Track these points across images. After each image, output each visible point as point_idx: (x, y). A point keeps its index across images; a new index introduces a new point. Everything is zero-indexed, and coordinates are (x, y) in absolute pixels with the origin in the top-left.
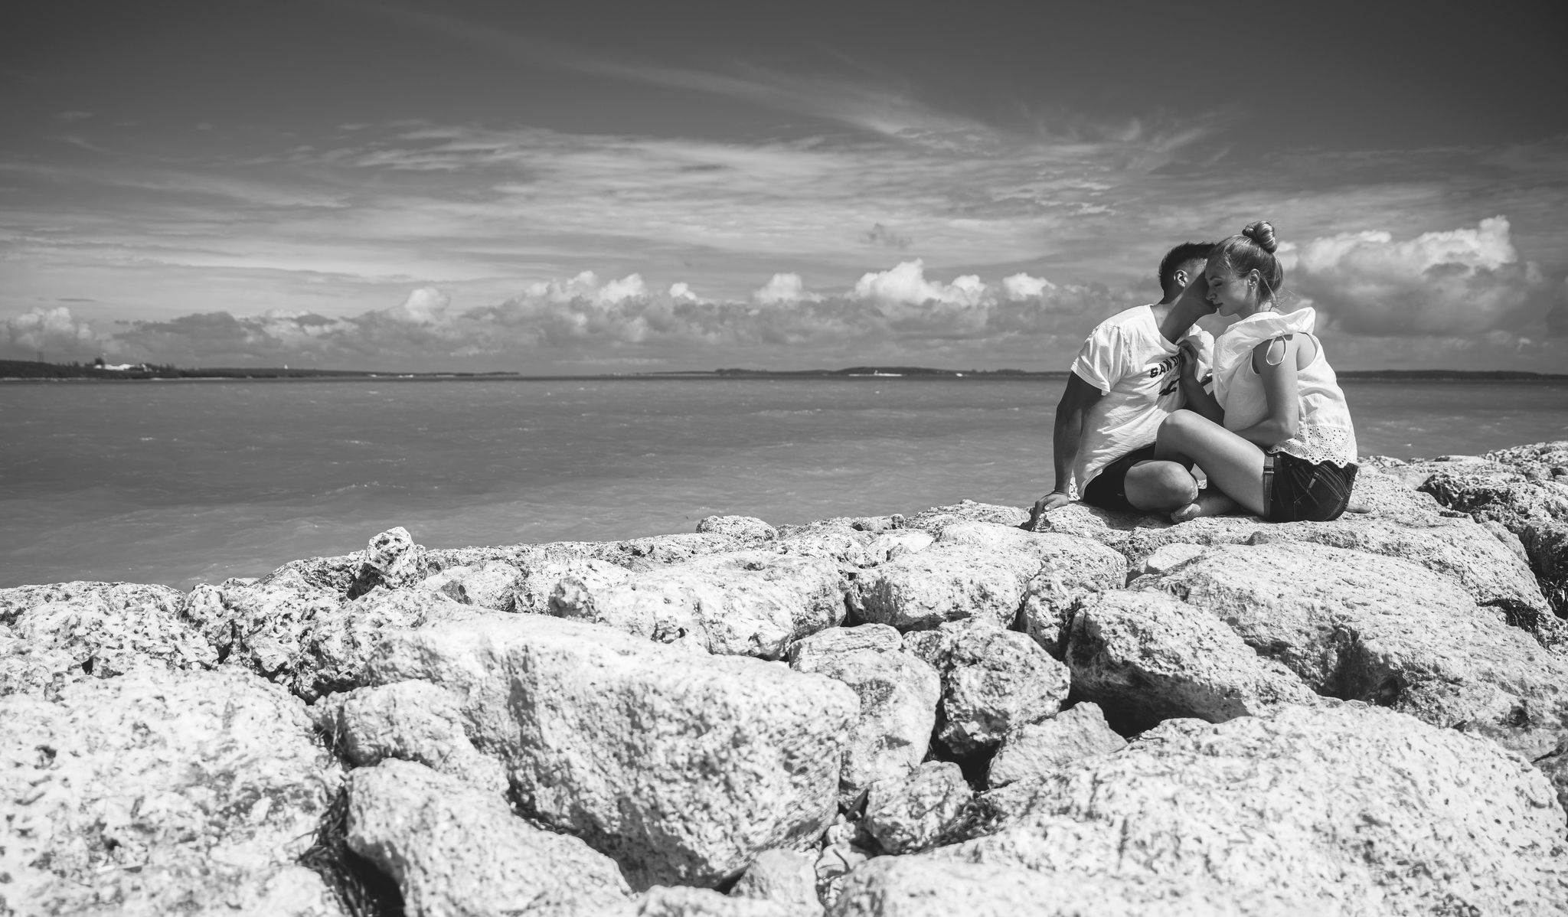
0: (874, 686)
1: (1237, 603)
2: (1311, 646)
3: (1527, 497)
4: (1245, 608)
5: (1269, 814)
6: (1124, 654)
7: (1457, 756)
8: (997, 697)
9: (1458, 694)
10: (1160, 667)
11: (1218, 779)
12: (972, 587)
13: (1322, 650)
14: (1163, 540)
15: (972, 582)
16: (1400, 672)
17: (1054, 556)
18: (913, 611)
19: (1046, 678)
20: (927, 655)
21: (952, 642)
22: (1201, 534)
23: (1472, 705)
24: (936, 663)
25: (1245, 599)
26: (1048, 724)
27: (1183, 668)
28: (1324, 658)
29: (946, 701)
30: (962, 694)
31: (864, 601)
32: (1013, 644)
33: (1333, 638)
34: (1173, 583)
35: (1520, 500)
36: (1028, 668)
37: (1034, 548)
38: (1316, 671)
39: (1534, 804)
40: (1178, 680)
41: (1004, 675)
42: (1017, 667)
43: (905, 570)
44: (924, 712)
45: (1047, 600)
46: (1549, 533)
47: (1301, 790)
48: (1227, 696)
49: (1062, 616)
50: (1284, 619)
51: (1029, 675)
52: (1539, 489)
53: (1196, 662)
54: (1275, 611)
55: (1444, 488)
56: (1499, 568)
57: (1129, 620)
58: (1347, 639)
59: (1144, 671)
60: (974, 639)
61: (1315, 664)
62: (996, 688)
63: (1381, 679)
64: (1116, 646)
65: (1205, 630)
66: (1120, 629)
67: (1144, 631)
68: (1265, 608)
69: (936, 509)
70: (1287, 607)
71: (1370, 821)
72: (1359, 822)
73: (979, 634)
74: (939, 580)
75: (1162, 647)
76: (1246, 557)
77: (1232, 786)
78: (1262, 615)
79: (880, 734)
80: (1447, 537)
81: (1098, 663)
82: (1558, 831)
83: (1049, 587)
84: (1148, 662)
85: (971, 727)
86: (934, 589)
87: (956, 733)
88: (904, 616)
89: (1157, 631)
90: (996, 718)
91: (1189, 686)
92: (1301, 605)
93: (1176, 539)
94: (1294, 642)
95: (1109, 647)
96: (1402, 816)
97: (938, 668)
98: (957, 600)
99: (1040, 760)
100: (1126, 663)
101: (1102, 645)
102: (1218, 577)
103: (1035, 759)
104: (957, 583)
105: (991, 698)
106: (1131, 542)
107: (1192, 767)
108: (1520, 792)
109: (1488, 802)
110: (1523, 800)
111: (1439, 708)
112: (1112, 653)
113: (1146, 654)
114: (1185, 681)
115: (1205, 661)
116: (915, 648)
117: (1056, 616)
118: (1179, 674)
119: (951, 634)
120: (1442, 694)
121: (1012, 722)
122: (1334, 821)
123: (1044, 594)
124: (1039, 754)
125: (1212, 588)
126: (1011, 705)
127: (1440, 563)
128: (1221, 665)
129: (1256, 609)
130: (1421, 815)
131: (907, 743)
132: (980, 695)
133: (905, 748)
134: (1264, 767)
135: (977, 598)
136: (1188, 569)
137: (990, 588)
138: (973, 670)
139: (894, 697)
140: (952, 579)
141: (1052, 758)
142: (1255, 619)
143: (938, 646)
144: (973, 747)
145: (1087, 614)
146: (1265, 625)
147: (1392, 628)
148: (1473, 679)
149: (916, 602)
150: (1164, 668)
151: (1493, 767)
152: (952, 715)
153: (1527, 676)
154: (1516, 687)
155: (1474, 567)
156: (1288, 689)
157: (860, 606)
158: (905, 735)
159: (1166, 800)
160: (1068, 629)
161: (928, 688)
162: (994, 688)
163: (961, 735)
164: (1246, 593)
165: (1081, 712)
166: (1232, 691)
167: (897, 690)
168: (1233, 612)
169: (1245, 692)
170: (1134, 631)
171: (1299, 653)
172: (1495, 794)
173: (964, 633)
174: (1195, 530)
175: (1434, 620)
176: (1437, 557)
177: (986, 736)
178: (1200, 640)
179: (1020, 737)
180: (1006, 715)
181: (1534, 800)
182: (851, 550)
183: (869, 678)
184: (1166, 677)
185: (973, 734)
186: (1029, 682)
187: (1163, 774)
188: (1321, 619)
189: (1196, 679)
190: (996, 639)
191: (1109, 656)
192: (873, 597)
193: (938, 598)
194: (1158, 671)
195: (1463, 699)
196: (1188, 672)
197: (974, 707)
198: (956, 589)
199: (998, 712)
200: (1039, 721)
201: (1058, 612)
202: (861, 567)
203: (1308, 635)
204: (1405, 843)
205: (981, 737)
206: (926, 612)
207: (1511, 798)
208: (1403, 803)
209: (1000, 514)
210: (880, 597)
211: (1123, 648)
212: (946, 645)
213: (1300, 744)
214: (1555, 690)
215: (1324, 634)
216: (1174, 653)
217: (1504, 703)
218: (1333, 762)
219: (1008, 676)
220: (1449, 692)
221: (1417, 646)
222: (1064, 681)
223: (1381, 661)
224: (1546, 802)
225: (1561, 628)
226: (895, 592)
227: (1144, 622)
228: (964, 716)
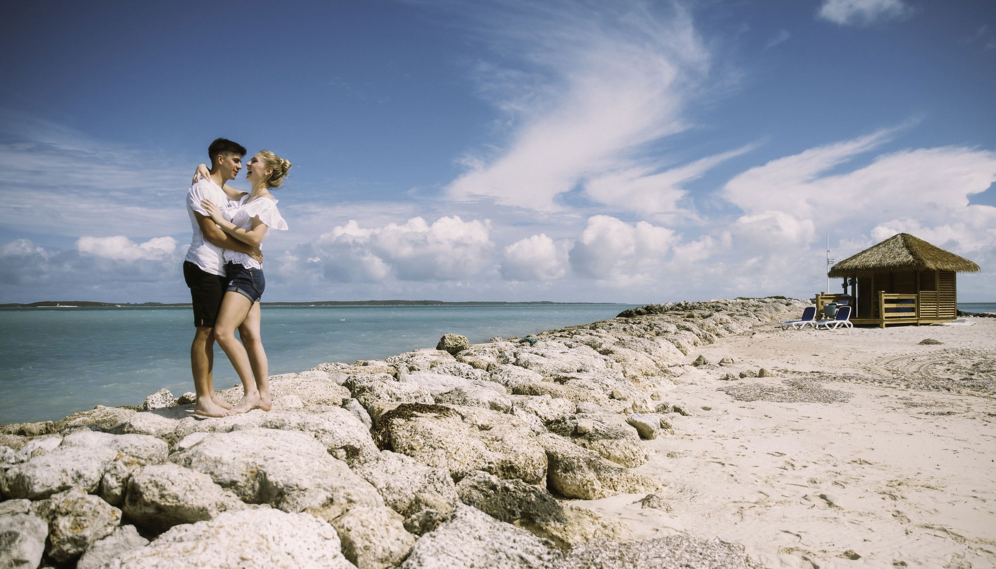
0: (8, 535)
1: (214, 464)
2: (248, 481)
3: (380, 388)
4: (217, 466)
5: (199, 564)
6: (151, 498)
7: (292, 524)
8: (80, 530)
9: (305, 496)
10: (169, 502)
11: (179, 553)
12: (72, 472)
13: (252, 482)
14: (192, 430)
15: (72, 470)
16: (283, 489)
17: (126, 448)
18: (38, 489)
19: (107, 516)
20: (43, 513)
21: (56, 505)
22: (211, 426)
23: (310, 500)
24: (47, 517)
25: (217, 462)
26: (108, 540)
27: (179, 501)
28: (253, 486)
29: (52, 536)
30: (61, 531)
31: (9, 487)
32: (88, 502)
33: (256, 476)
34: (185, 456)
35: (377, 390)
36: (96, 513)
37: (116, 444)
38: (250, 492)
39: (326, 539)
40: (177, 507)
41: (83, 518)
42: (90, 513)
43: (35, 467)
44: (37, 544)
45: (114, 474)
46: (379, 408)
47: (216, 551)
48: (202, 511)
49: (123, 482)
50: (235, 470)
51: (96, 517)
52: (384, 384)
53: (186, 497)
54: (231, 466)
55: (354, 382)
56: (351, 428)
57: (155, 481)
58: (262, 476)
59: (161, 505)
60: (68, 501)
61: (250, 489)
62: (79, 525)
63: (276, 493)
64: (147, 494)
65: (194, 480)
66: (150, 486)
67: (161, 486)
68: (226, 465)
69: (78, 414)
70: (236, 464)
71: (243, 559)
72: (239, 560)
73: (71, 499)
74: (53, 471)
75: (170, 492)
76: (223, 439)
77: (185, 554)
78: (225, 469)
79: (10, 559)
80: (326, 417)
81: (140, 503)
82: (336, 548)
83: (115, 468)
84: (163, 500)
85: (67, 547)
86: (51, 476)
87: (58, 551)
88: (33, 492)
89: (168, 485)
90: (80, 540)
91: (183, 509)
92: (244, 462)
93: (198, 430)
94: (240, 480)
95: (144, 496)
96: (258, 555)
97: (48, 519)
98: (64, 480)
99: (104, 557)
100: (153, 502)
101: (141, 494)
102: (207, 453)
103: (101, 557)
104: (64, 471)
105: (76, 530)
106: (175, 433)
107: (169, 549)
108: (320, 535)
109: (305, 542)
110: (321, 538)
111: (297, 503)
112: (145, 498)
113: (162, 496)
114: (181, 507)
115: (190, 496)
116: (36, 510)
117: (119, 482)
118: (178, 504)
119: (58, 500)
120: (298, 496)
121: (89, 541)
122: (229, 562)
123: (113, 472)
124: (103, 554)
125: (203, 458)
126: (87, 533)
127: (323, 430)
128: (198, 497)
129: (222, 466)
130: (267, 553)
131: (27, 562)
132: (71, 530)
133: (26, 565)
134: (201, 545)
135: (75, 477)
136: (193, 449)
137: (83, 472)
138: (66, 518)
139: (19, 539)
140: (61, 469)
141: (110, 555)
142: (222, 471)
143: (49, 508)
144: (69, 557)
145: (134, 480)
146: (227, 473)
147: (281, 469)
148: (313, 488)
149: (40, 484)
150: (170, 502)
151: (308, 526)
152: (55, 542)
153: (334, 483)
154: (329, 489)
155: (338, 430)
156: (231, 504)
157: (7, 489)
158: (27, 557)
159: (153, 566)
160: (126, 488)
161: (40, 530)
162: (78, 525)
163: (62, 553)
164: (218, 459)
165: (125, 530)
166: (204, 508)
167: (21, 535)
168: (212, 469)
169: (209, 509)
170: (157, 486)
171: (242, 485)
172: (308, 537)
173: (63, 499)
174: (208, 424)
175: (303, 461)
176: (322, 427)
177: (75, 550)
178: (190, 486)
179: (93, 547)
180: (85, 538)
181: (326, 537)
182: (6, 455)
183: (5, 531)
184: (172, 506)
185: (68, 550)
186: (97, 520)
187: (154, 555)
188: (252, 468)
189: (186, 506)
190: (80, 500)
191: (144, 500)
192: (14, 484)
193: (53, 481)
194: (168, 504)
195: (306, 498)
196: (182, 503)
197: (67, 536)
198: (64, 474)
199: (81, 537)
200: (104, 538)
201: (121, 480)
202: (13, 464)
203: (246, 476)
204: (259, 565)
205: (72, 551)
206: (46, 489)
207: (316, 538)
208: (260, 549)
209: (117, 414)
210: (19, 483)
211: (151, 495)
212: (53, 507)
213: (221, 530)
214: (344, 488)
215: (253, 475)
216: (175, 494)
217: (323, 496)
218: (234, 536)
219: (86, 518)
220: (301, 495)
221: (290, 476)
222: (117, 517)
223: (275, 485)
224: (331, 537)
225: (369, 455)
226: (27, 480)
227: (162, 481)
228: (63, 542)
